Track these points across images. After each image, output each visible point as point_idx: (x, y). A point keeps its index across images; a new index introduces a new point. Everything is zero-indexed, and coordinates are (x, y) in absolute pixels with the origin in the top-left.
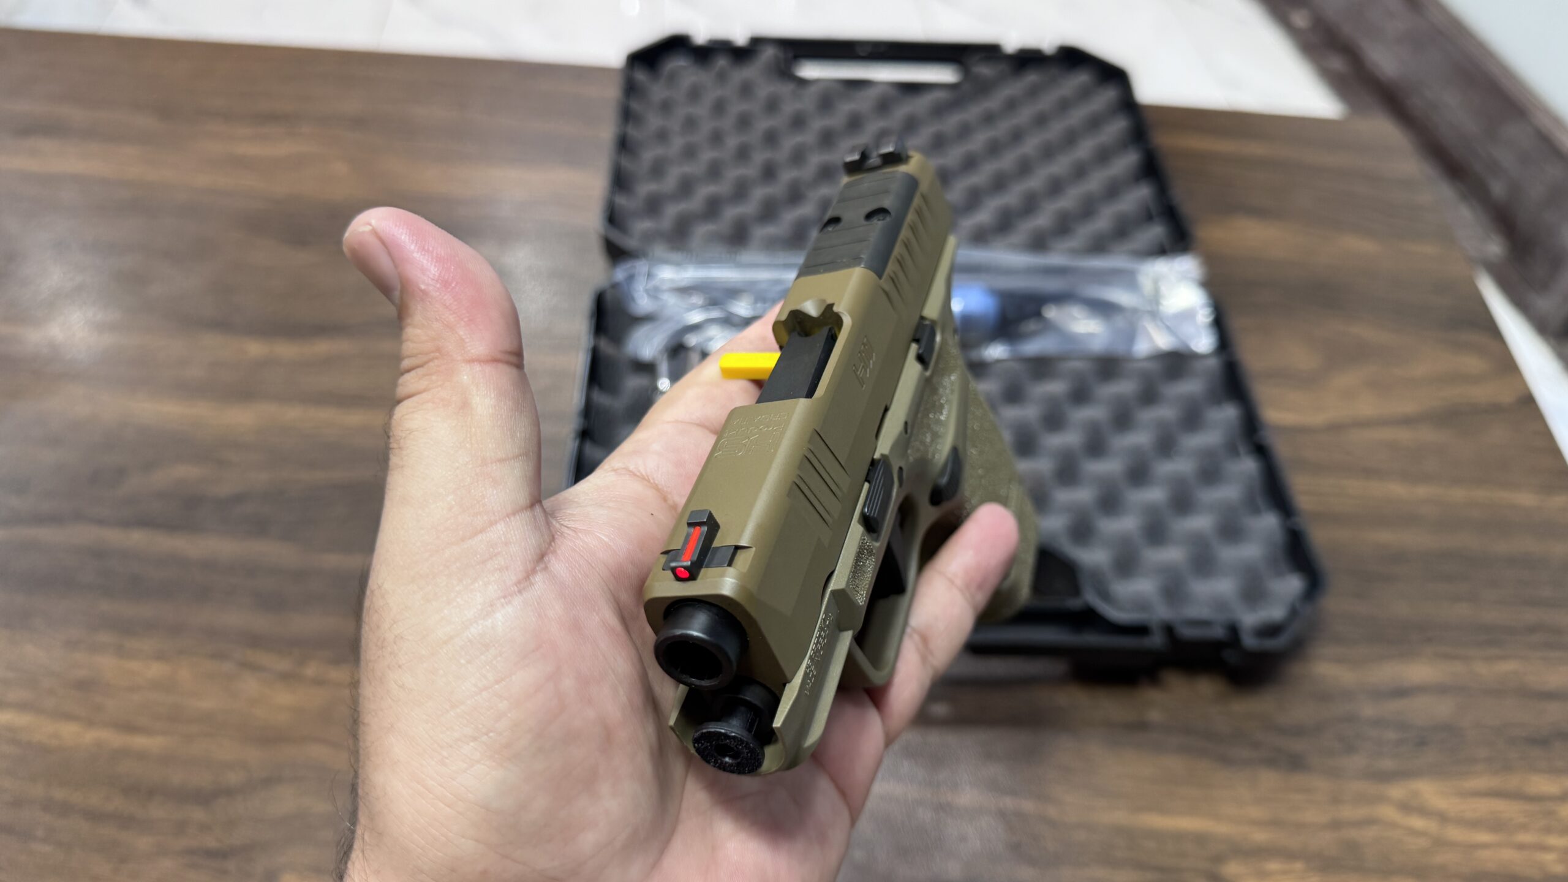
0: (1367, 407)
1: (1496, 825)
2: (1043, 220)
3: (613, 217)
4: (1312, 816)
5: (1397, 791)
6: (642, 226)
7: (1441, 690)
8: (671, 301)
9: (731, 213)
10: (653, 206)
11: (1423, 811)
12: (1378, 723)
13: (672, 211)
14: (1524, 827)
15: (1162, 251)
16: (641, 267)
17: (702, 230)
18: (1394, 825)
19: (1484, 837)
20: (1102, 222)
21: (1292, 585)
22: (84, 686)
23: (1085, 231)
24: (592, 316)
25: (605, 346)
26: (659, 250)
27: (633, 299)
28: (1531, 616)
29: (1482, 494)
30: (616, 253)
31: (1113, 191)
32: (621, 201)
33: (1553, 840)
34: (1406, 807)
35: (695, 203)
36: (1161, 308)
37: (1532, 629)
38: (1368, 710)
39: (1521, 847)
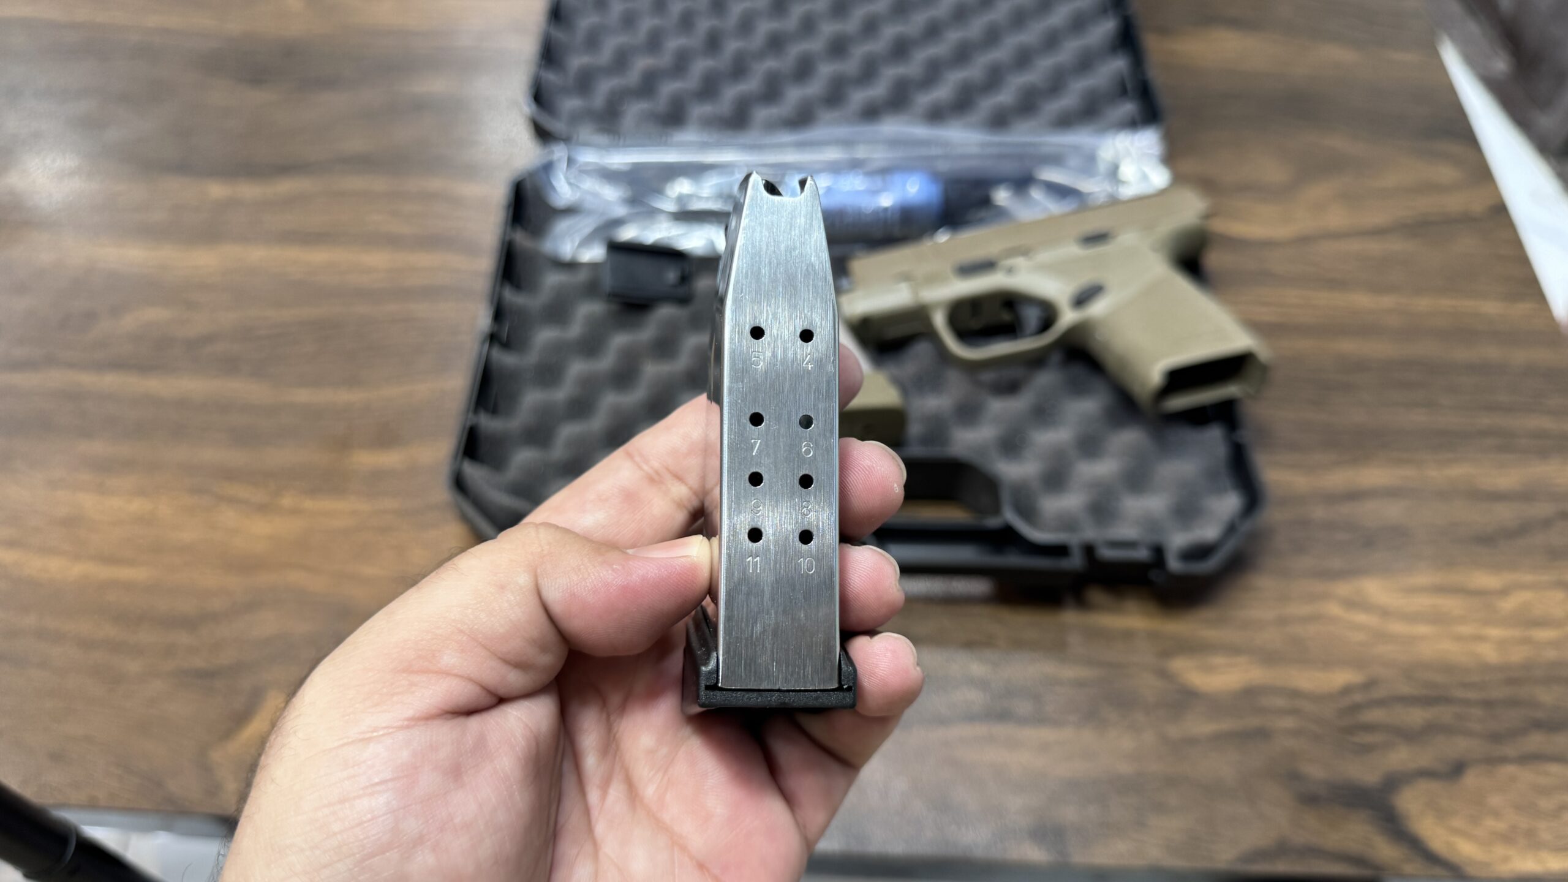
0: (1337, 218)
5: (1343, 588)
7: (1392, 493)
11: (1366, 607)
12: (1329, 525)
14: (1463, 620)
18: (1338, 621)
28: (1486, 420)
29: (1446, 303)
33: (1490, 632)
34: (1351, 604)
37: (1486, 433)
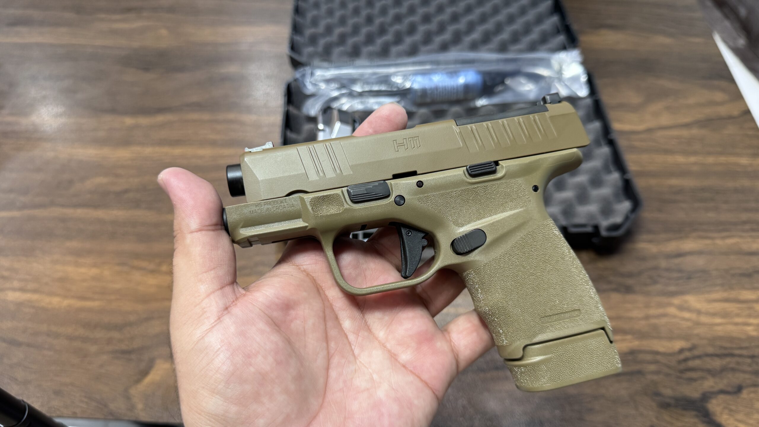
1: (725, 315)
2: (505, 35)
3: (293, 47)
4: (636, 314)
5: (676, 301)
6: (308, 50)
7: (700, 253)
8: (323, 86)
9: (351, 41)
10: (313, 40)
11: (689, 309)
12: (668, 270)
13: (322, 42)
14: (738, 315)
15: (564, 48)
16: (308, 70)
17: (337, 51)
18: (675, 317)
19: (718, 320)
20: (534, 35)
21: (626, 205)
22: (62, 280)
23: (526, 40)
24: (285, 96)
25: (292, 110)
26: (316, 62)
27: (305, 86)
28: (744, 216)
29: (722, 159)
30: (296, 64)
31: (539, 20)
32: (298, 38)
33: (752, 321)
34: (681, 308)
35: (334, 38)
36: (563, 76)
37: (745, 223)
38: (663, 263)
39: (736, 324)
